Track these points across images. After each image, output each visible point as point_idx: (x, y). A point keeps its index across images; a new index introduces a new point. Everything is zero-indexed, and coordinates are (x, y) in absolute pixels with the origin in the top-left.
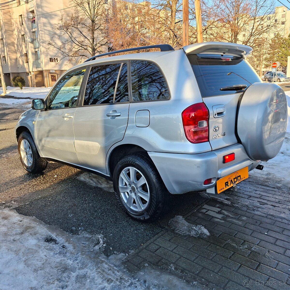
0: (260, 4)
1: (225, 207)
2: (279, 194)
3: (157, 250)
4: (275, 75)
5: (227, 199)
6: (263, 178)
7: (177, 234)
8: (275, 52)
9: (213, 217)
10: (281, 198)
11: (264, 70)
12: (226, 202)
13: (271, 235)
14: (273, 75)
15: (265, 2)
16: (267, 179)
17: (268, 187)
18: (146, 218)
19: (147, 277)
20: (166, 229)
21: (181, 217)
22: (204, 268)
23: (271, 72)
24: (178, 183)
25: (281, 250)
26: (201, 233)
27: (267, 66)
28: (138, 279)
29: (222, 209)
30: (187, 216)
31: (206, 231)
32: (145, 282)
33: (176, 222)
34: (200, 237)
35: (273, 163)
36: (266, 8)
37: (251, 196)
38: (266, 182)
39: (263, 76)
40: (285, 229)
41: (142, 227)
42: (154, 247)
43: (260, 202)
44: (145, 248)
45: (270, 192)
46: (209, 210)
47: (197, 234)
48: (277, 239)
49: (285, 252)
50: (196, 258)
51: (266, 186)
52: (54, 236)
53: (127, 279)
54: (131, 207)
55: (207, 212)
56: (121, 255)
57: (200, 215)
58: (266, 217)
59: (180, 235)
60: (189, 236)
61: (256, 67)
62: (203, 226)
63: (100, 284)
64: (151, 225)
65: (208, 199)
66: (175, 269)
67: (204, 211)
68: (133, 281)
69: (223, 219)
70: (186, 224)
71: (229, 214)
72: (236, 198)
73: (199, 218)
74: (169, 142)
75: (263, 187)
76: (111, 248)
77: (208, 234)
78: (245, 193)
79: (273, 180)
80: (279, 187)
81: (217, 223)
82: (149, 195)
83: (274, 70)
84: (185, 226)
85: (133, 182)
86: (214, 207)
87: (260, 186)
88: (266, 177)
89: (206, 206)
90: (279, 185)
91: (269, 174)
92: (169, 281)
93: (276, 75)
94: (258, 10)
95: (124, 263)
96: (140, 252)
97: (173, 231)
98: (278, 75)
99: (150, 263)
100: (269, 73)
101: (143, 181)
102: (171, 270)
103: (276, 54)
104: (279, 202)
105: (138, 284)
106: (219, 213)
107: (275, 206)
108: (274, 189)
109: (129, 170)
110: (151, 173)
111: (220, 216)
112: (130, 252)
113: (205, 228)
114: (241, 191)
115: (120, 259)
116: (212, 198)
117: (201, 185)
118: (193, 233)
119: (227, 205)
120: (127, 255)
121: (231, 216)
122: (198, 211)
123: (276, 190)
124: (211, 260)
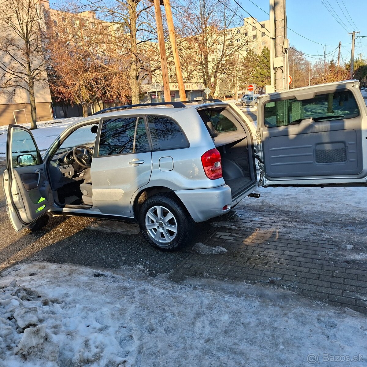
0: (229, 19)
1: (234, 231)
2: (274, 216)
3: (191, 267)
4: (252, 99)
5: (233, 225)
6: (259, 205)
7: (202, 254)
8: (249, 71)
9: (226, 239)
10: (275, 219)
11: (240, 92)
12: (234, 228)
13: (273, 244)
14: (250, 99)
15: (234, 17)
16: (262, 205)
17: (264, 212)
18: (175, 247)
19: (191, 282)
20: (192, 253)
21: (201, 244)
22: (229, 271)
23: (248, 95)
24: (202, 212)
25: (281, 252)
26: (221, 251)
27: (242, 88)
28: (185, 284)
29: (232, 233)
30: (205, 242)
31: (224, 249)
32: (191, 285)
33: (198, 247)
34: (221, 254)
35: (266, 192)
36: (235, 24)
37: (252, 221)
38: (262, 208)
39: (240, 100)
40: (281, 239)
41: (172, 256)
42: (187, 266)
43: (260, 224)
44: (181, 267)
45: (267, 215)
46: (221, 235)
47: (217, 252)
48: (277, 246)
49: (284, 252)
50: (222, 267)
51: (262, 211)
52: (100, 272)
53: (177, 286)
54: (160, 241)
55: (220, 237)
56: (164, 275)
57: (216, 239)
58: (267, 233)
59: (204, 255)
60: (212, 254)
61: (230, 89)
62: (220, 246)
63: (159, 291)
64: (178, 253)
65: (218, 228)
66: (209, 275)
67: (218, 236)
68: (182, 286)
69: (234, 239)
70: (207, 247)
71: (239, 236)
72: (241, 223)
73: (215, 242)
74: (192, 181)
75: (260, 213)
76: (154, 272)
77: (226, 251)
78: (247, 219)
79: (267, 206)
80: (273, 211)
81: (231, 243)
82: (177, 227)
83: (250, 93)
84: (207, 248)
85: (161, 219)
86: (225, 232)
87: (258, 212)
88: (261, 204)
89: (218, 233)
90: (272, 209)
91: (263, 202)
92: (208, 281)
93: (254, 98)
94: (227, 26)
95: (169, 279)
96: (178, 270)
97: (198, 253)
98: (255, 98)
99: (189, 275)
100: (245, 97)
101: (170, 216)
102: (206, 276)
103: (250, 74)
104: (274, 222)
105: (186, 287)
106: (230, 236)
107: (272, 225)
108: (269, 213)
109: (155, 208)
110: (178, 208)
111: (232, 238)
112: (170, 272)
113: (223, 247)
114: (244, 218)
115: (165, 277)
116: (222, 226)
117: (221, 210)
118: (214, 252)
119: (235, 230)
120: (169, 273)
121: (240, 237)
122: (213, 237)
123: (270, 213)
124: (234, 265)
